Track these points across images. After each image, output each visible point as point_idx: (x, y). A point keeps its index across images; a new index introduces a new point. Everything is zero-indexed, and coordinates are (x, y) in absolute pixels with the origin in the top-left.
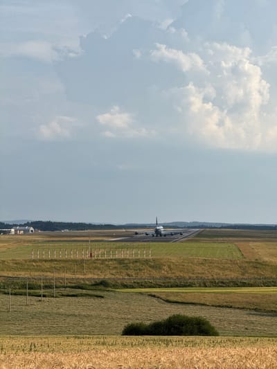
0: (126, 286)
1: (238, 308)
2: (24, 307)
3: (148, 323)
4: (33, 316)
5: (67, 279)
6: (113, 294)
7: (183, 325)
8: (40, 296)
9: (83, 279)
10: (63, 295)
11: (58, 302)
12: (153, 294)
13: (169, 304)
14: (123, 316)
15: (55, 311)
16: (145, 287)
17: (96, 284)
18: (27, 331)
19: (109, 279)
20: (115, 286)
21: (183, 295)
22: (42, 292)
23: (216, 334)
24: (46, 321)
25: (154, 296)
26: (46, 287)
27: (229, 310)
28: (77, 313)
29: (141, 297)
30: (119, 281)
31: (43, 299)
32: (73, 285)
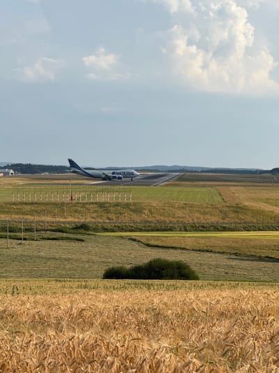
0: (106, 230)
1: (218, 252)
2: (4, 250)
3: (129, 267)
4: (14, 259)
5: (48, 222)
6: (94, 238)
7: (163, 269)
8: (21, 239)
9: (64, 223)
10: (43, 239)
11: (38, 245)
12: (133, 237)
13: (149, 249)
14: (104, 260)
15: (36, 253)
16: (126, 231)
17: (77, 228)
18: (8, 274)
19: (90, 222)
20: (96, 230)
21: (164, 239)
22: (22, 235)
23: (196, 278)
24: (27, 264)
25: (135, 240)
26: (26, 230)
27: (209, 254)
28: (57, 256)
29: (122, 241)
30: (99, 225)
31: (23, 242)
32: (54, 228)
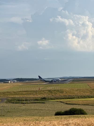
0: (52, 99)
1: (91, 105)
2: (19, 107)
3: (63, 111)
4: (23, 110)
5: (32, 97)
6: (48, 102)
7: (75, 112)
8: (24, 103)
9: (38, 97)
10: (31, 103)
11: (30, 105)
12: (61, 101)
13: (67, 105)
14: (53, 109)
15: (30, 108)
16: (59, 99)
17: (42, 99)
18: (22, 115)
19: (46, 97)
20: (48, 99)
21: (72, 101)
22: (24, 102)
23: (86, 114)
24: (28, 112)
25: (62, 102)
26: (25, 100)
27: (88, 106)
28: (37, 108)
29: (58, 103)
30: (49, 97)
31: (25, 104)
32: (34, 99)
